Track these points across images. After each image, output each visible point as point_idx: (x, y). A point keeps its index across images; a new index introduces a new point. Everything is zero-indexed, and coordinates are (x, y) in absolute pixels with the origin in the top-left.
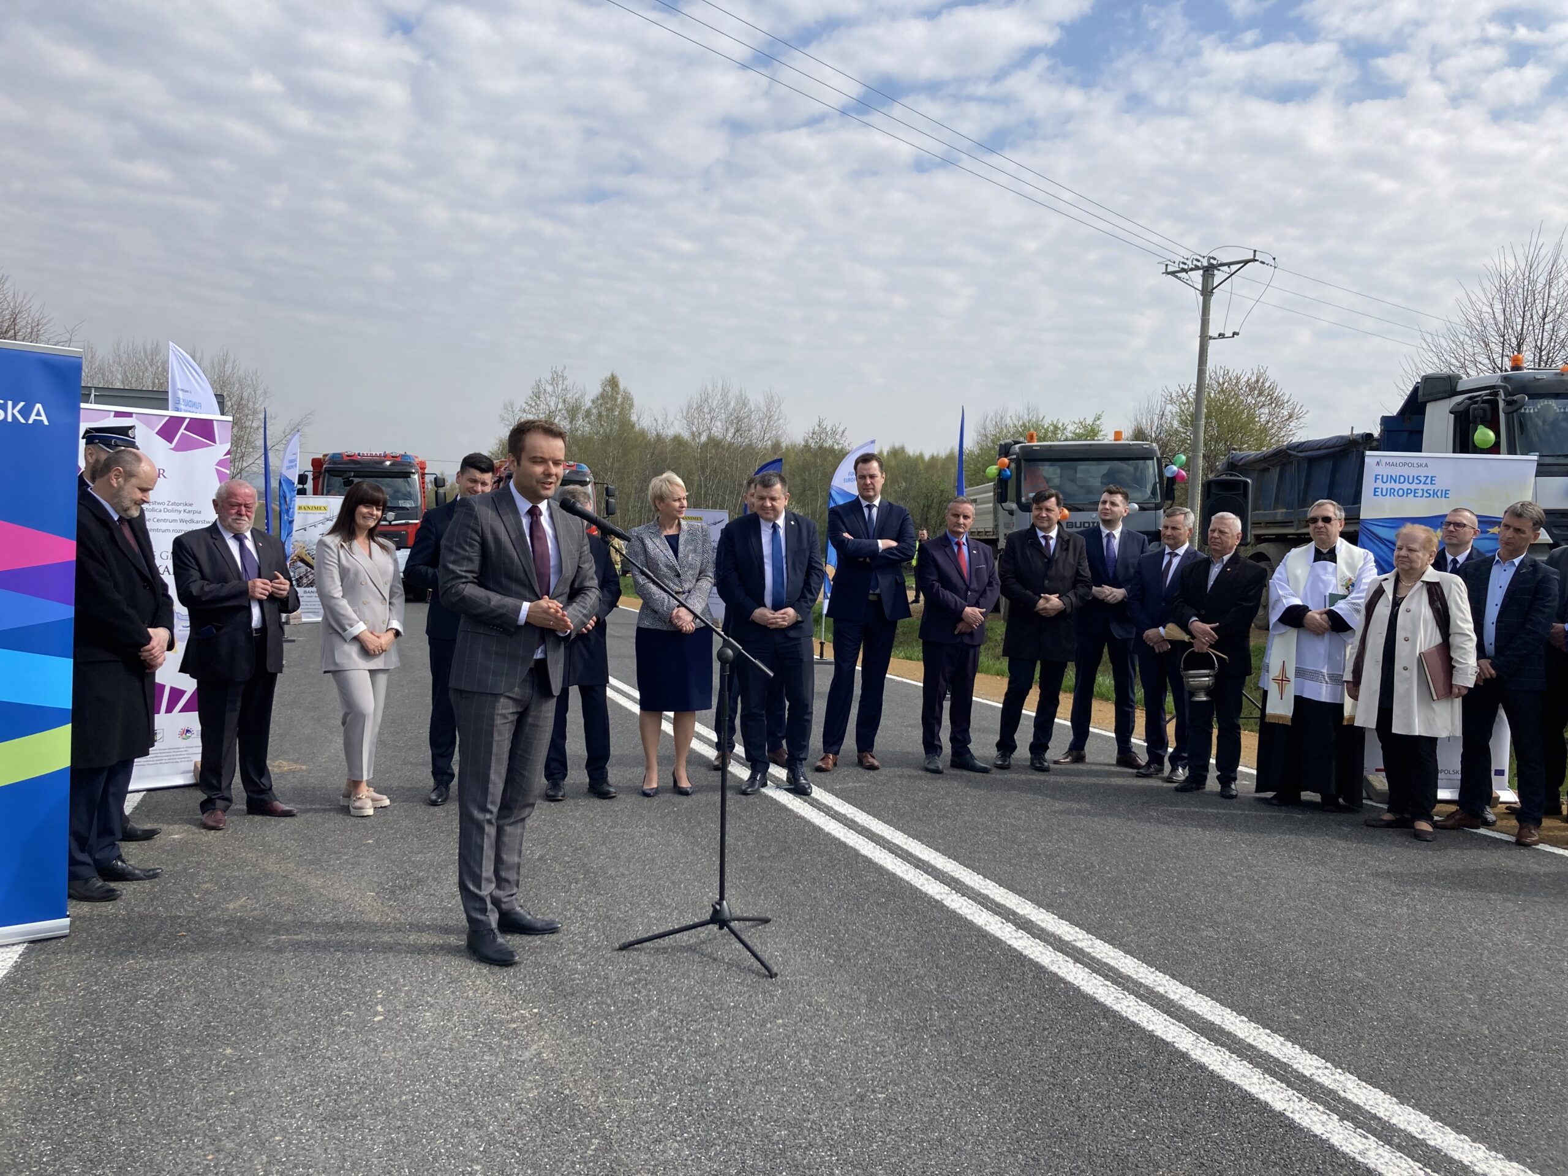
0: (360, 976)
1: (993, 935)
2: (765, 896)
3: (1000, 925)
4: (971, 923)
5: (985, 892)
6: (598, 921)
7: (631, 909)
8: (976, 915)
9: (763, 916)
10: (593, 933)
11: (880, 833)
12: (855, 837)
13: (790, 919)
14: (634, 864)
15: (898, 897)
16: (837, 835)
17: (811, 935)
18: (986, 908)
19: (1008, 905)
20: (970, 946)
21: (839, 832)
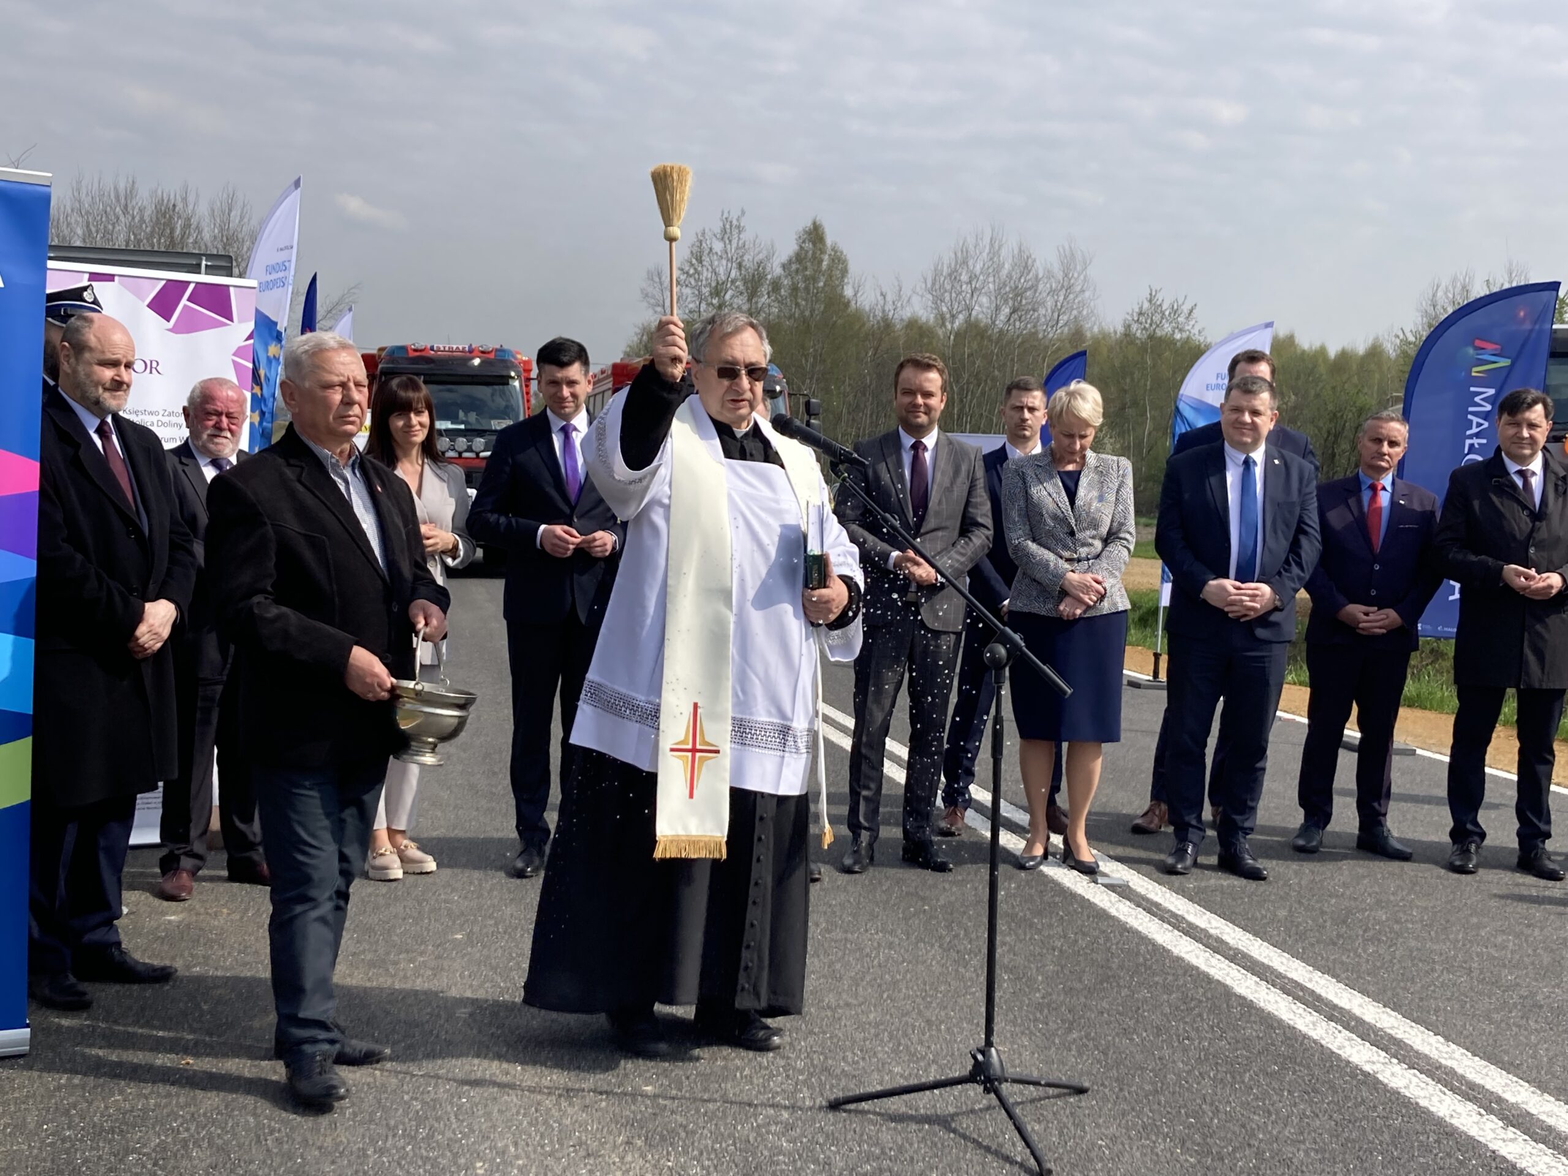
0: (450, 1139)
1: (1465, 1134)
2: (1078, 1051)
3: (1477, 1118)
4: (1426, 1112)
5: (1449, 1063)
6: (811, 1075)
7: (863, 1059)
8: (1435, 1099)
9: (1075, 1082)
10: (806, 1093)
11: (1266, 961)
12: (1223, 966)
13: (1121, 1090)
14: (865, 989)
15: (1300, 1064)
16: (1195, 962)
17: (1157, 1117)
18: (1451, 1090)
19: (1488, 1087)
20: (1426, 1149)
21: (1198, 957)
